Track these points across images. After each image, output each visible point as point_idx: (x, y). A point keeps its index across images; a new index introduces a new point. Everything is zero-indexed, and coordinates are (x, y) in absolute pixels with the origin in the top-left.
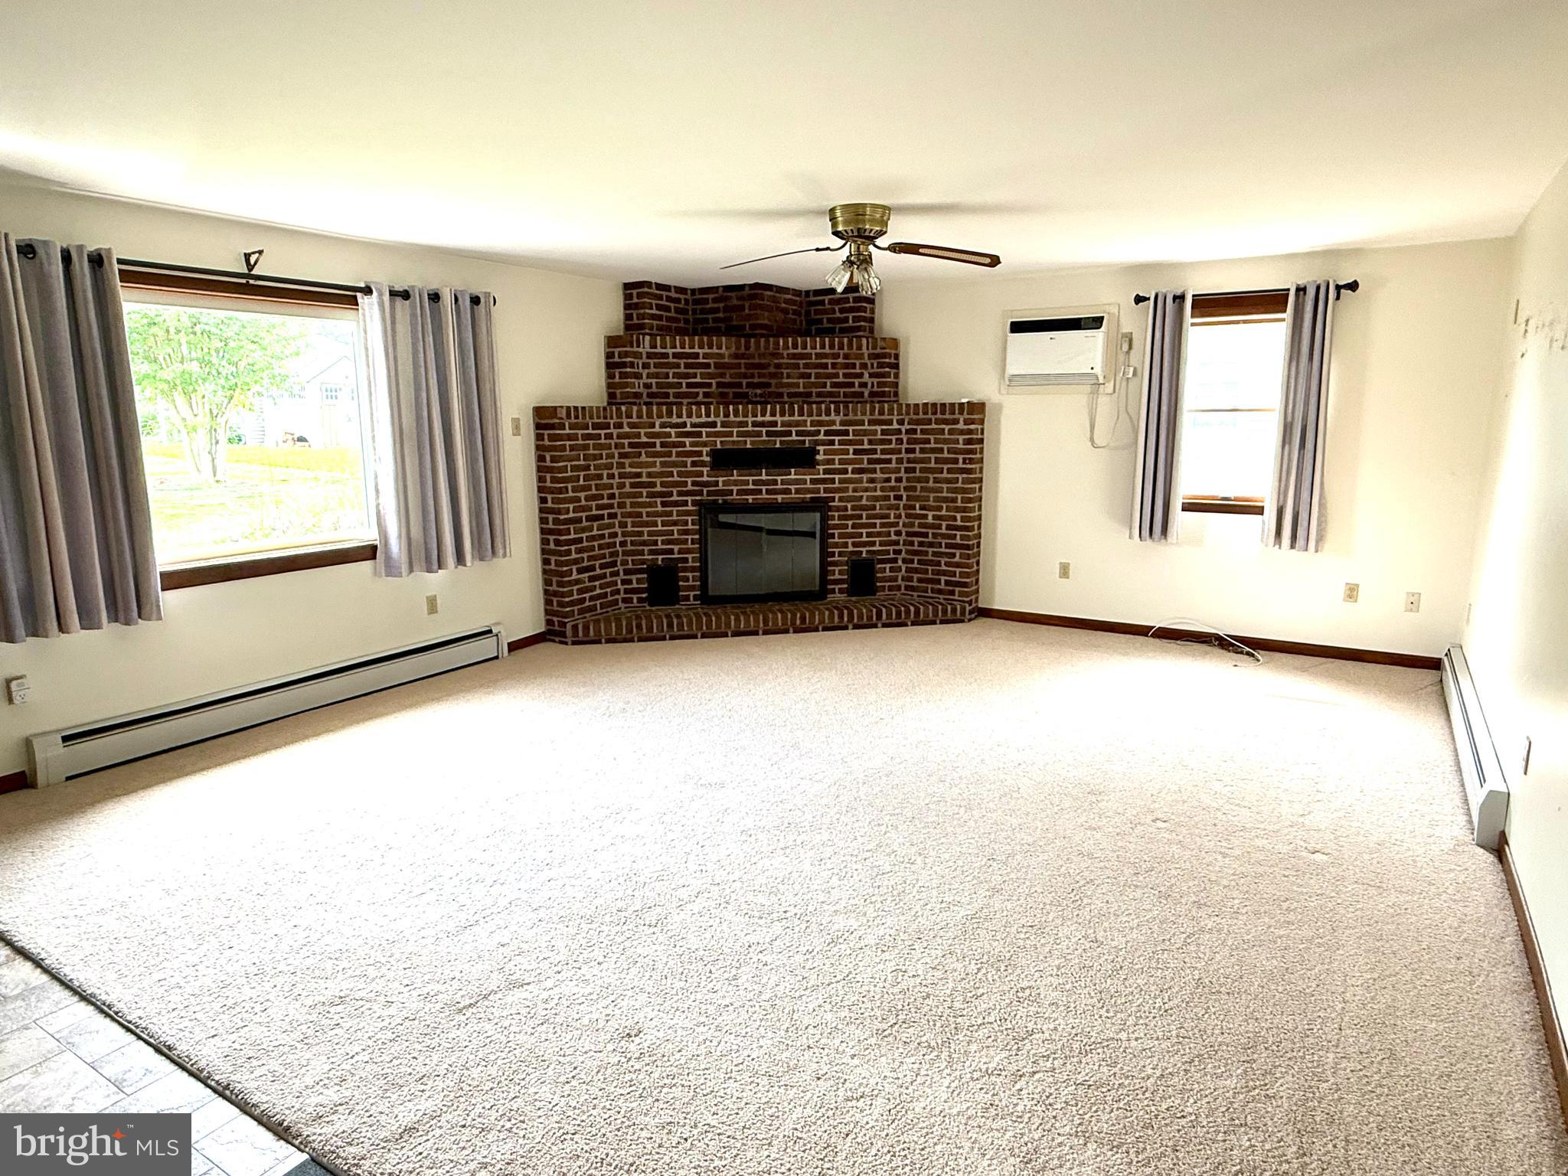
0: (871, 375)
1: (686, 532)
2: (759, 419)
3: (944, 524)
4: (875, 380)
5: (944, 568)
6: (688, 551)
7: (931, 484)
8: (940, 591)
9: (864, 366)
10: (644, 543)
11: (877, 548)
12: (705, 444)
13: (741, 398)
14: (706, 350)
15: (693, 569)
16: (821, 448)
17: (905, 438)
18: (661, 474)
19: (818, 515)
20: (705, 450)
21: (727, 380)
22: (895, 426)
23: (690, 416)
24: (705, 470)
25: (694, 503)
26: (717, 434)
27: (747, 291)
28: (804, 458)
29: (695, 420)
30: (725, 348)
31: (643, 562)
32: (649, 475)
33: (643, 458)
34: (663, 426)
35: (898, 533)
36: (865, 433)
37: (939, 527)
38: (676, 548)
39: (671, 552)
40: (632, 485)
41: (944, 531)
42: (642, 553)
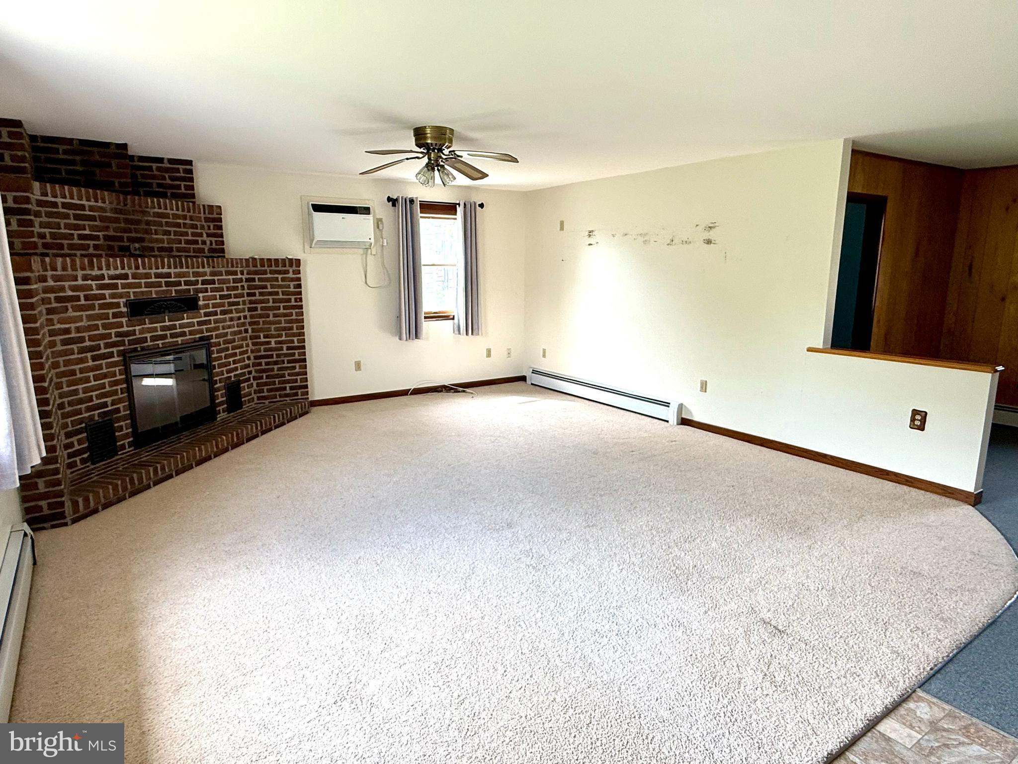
0: (208, 235)
1: (116, 383)
2: (160, 270)
3: (285, 346)
4: (214, 239)
5: (288, 378)
6: (120, 401)
7: (271, 318)
8: (287, 395)
9: (202, 227)
10: (81, 401)
11: (239, 372)
12: (121, 296)
13: (125, 251)
14: (92, 203)
15: (124, 418)
16: (201, 295)
17: (245, 285)
18: (89, 328)
19: (204, 351)
20: (122, 301)
21: (111, 233)
22: (239, 276)
23: (108, 268)
24: (124, 320)
25: (120, 353)
26: (129, 286)
28: (189, 304)
29: (112, 272)
30: (106, 202)
31: (81, 421)
32: (78, 330)
33: (71, 313)
34: (85, 278)
35: (249, 358)
36: (224, 282)
37: (282, 349)
38: (109, 400)
39: (105, 405)
40: (65, 342)
41: (285, 351)
42: (79, 412)
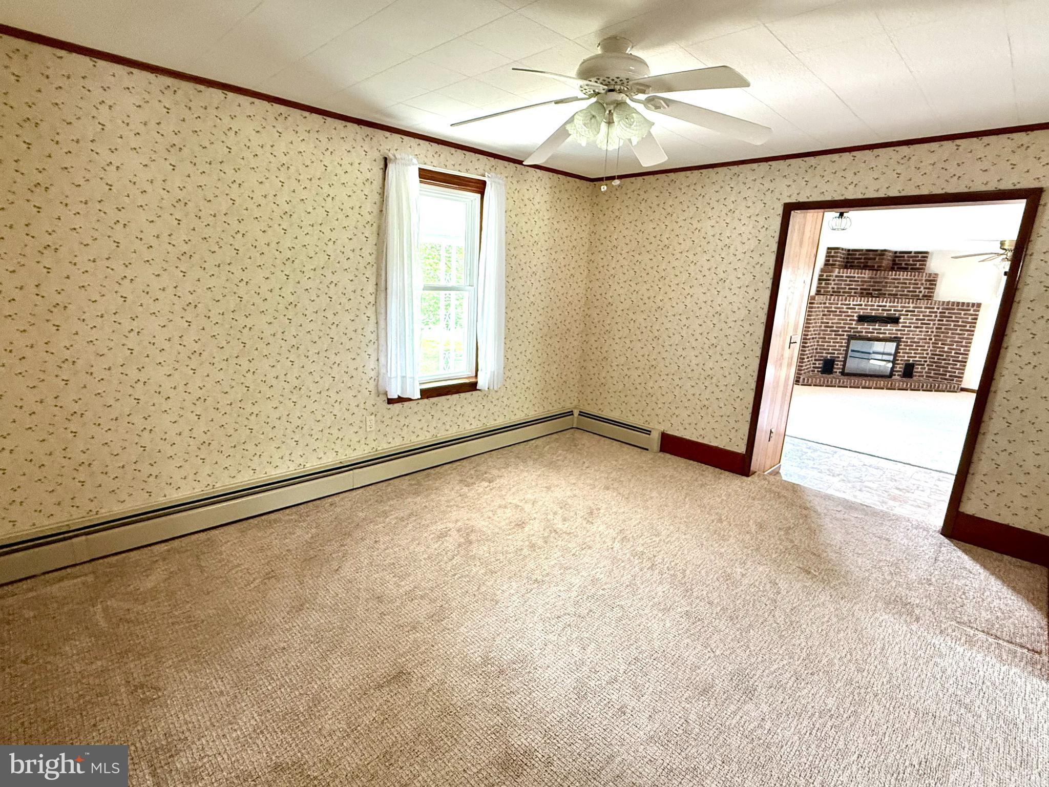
0: (925, 288)
1: (841, 346)
2: (880, 304)
3: (953, 352)
4: (927, 290)
5: (949, 369)
6: (841, 354)
7: (950, 335)
8: (945, 379)
9: (922, 284)
10: (824, 349)
11: (917, 359)
12: (856, 313)
13: (869, 295)
14: (859, 275)
15: (841, 361)
16: (902, 317)
17: (938, 315)
18: (837, 323)
19: (895, 344)
20: (856, 315)
21: (865, 287)
22: (935, 310)
23: (853, 301)
24: (854, 323)
25: (847, 335)
26: (862, 309)
27: (879, 252)
28: (895, 320)
29: (855, 303)
30: (867, 274)
31: (822, 357)
32: (832, 323)
33: (831, 317)
34: (842, 304)
35: (927, 354)
36: (922, 312)
37: (951, 353)
38: (836, 352)
39: (834, 353)
40: (825, 327)
41: (953, 354)
42: (822, 353)
